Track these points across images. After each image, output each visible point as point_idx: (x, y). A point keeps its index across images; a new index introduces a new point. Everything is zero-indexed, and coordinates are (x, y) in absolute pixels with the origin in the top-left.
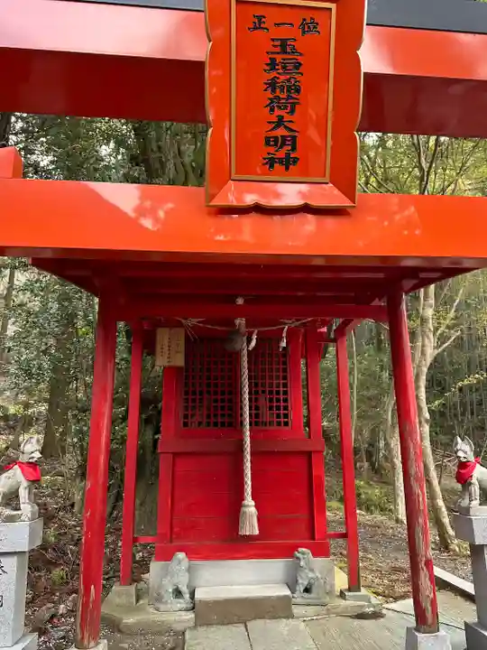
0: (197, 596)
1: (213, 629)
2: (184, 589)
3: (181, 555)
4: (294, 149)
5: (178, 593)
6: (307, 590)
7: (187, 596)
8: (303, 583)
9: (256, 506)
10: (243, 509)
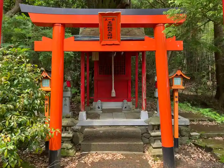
0: (103, 108)
1: (106, 114)
2: (100, 107)
3: (99, 100)
4: (112, 36)
5: (99, 108)
6: (125, 108)
7: (100, 108)
8: (125, 106)
9: (115, 91)
10: (112, 92)
